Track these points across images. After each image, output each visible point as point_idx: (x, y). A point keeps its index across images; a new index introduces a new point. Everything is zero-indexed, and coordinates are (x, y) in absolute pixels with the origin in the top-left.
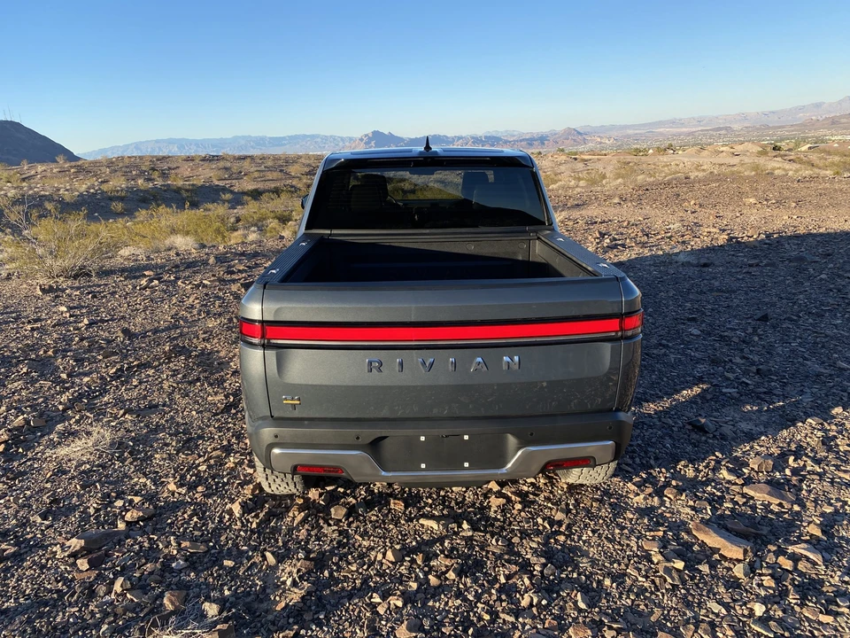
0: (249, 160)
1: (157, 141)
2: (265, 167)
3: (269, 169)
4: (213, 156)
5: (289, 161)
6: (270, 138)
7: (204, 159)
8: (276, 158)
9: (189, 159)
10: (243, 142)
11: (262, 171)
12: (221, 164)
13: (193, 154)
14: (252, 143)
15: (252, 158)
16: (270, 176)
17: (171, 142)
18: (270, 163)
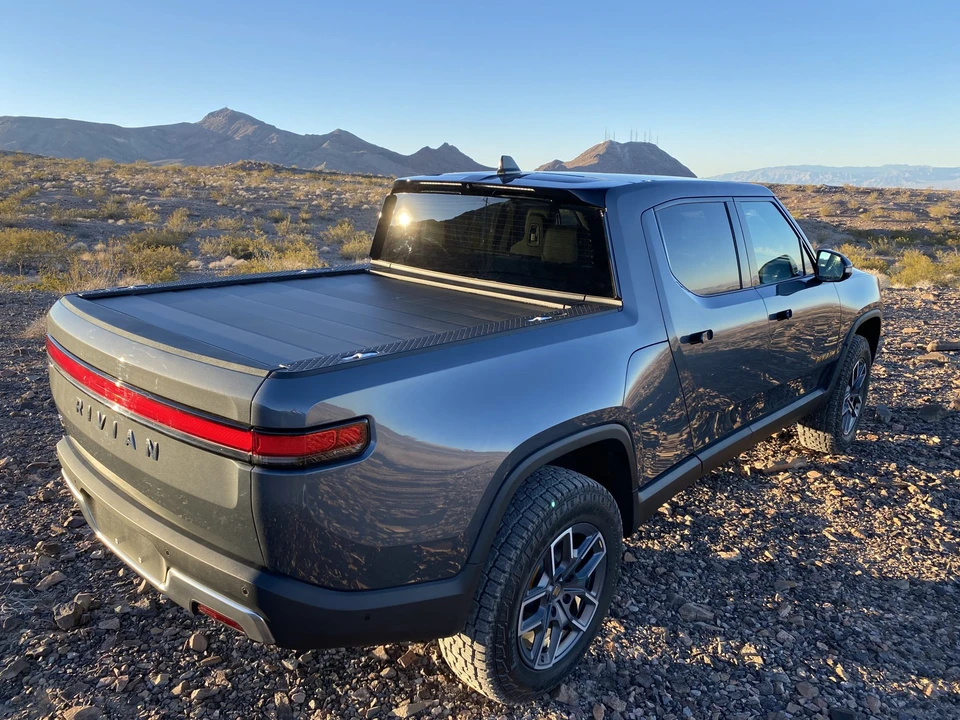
0: (875, 195)
1: (789, 168)
2: (895, 204)
3: (901, 207)
4: (831, 188)
5: (933, 198)
6: (934, 169)
7: (818, 191)
8: (914, 194)
9: (800, 189)
10: (895, 173)
11: (889, 209)
12: (837, 197)
13: (807, 184)
14: (907, 175)
15: (881, 192)
16: (896, 215)
17: (804, 169)
18: (903, 199)
